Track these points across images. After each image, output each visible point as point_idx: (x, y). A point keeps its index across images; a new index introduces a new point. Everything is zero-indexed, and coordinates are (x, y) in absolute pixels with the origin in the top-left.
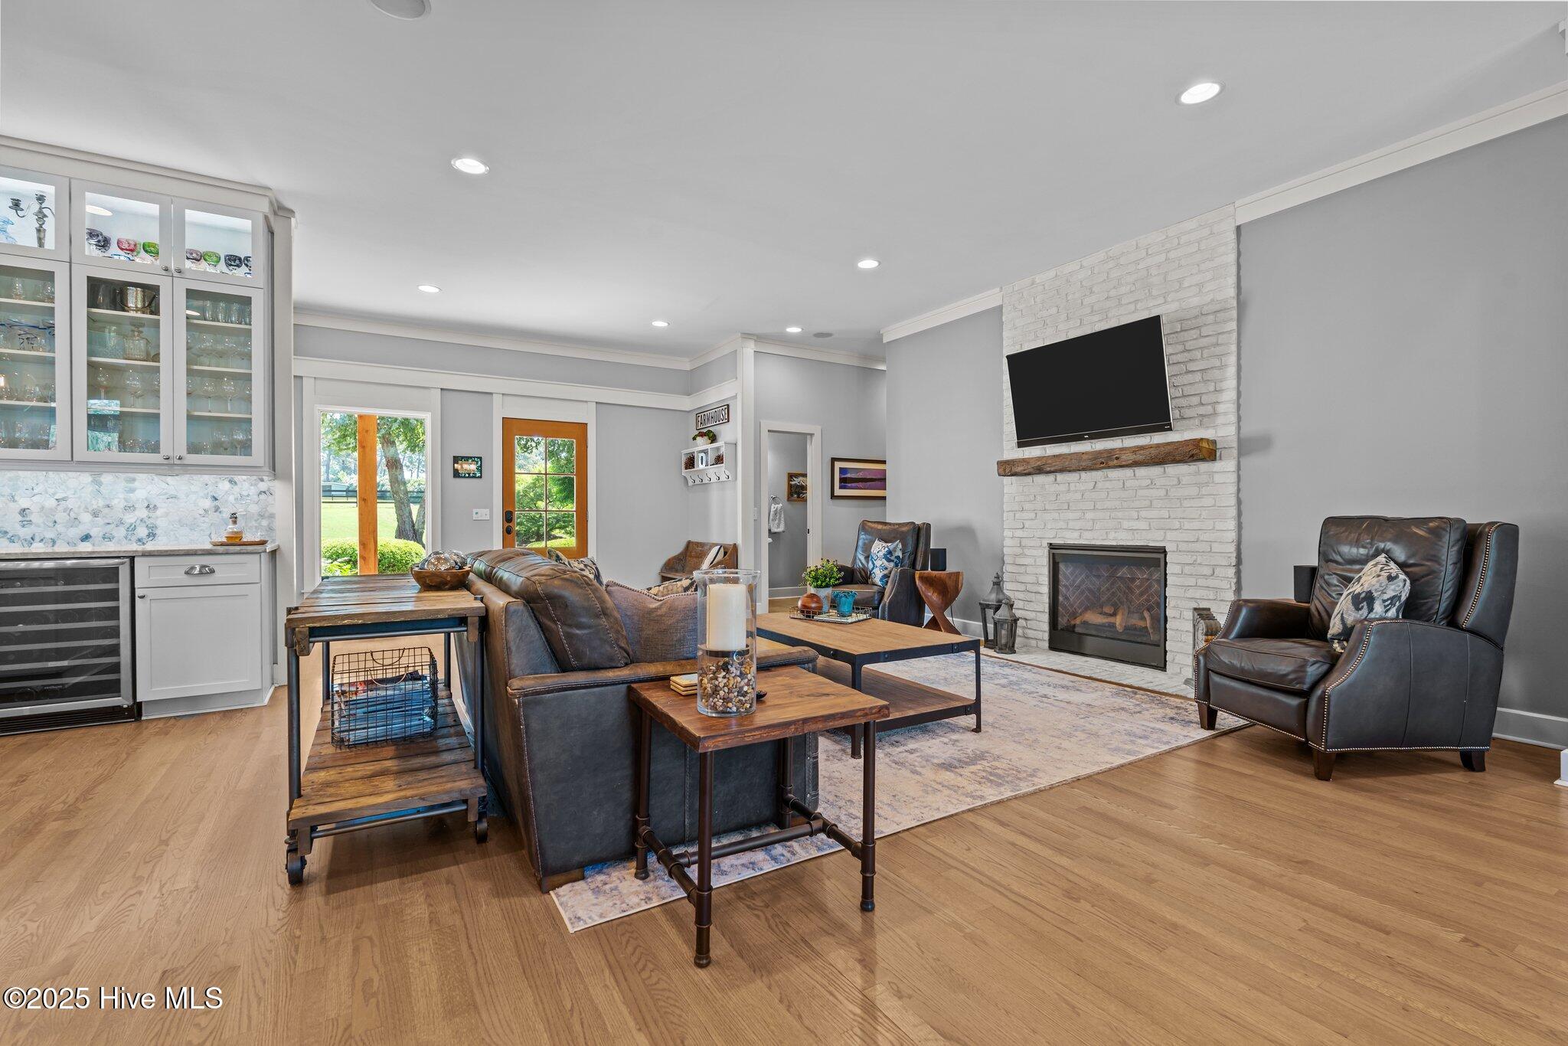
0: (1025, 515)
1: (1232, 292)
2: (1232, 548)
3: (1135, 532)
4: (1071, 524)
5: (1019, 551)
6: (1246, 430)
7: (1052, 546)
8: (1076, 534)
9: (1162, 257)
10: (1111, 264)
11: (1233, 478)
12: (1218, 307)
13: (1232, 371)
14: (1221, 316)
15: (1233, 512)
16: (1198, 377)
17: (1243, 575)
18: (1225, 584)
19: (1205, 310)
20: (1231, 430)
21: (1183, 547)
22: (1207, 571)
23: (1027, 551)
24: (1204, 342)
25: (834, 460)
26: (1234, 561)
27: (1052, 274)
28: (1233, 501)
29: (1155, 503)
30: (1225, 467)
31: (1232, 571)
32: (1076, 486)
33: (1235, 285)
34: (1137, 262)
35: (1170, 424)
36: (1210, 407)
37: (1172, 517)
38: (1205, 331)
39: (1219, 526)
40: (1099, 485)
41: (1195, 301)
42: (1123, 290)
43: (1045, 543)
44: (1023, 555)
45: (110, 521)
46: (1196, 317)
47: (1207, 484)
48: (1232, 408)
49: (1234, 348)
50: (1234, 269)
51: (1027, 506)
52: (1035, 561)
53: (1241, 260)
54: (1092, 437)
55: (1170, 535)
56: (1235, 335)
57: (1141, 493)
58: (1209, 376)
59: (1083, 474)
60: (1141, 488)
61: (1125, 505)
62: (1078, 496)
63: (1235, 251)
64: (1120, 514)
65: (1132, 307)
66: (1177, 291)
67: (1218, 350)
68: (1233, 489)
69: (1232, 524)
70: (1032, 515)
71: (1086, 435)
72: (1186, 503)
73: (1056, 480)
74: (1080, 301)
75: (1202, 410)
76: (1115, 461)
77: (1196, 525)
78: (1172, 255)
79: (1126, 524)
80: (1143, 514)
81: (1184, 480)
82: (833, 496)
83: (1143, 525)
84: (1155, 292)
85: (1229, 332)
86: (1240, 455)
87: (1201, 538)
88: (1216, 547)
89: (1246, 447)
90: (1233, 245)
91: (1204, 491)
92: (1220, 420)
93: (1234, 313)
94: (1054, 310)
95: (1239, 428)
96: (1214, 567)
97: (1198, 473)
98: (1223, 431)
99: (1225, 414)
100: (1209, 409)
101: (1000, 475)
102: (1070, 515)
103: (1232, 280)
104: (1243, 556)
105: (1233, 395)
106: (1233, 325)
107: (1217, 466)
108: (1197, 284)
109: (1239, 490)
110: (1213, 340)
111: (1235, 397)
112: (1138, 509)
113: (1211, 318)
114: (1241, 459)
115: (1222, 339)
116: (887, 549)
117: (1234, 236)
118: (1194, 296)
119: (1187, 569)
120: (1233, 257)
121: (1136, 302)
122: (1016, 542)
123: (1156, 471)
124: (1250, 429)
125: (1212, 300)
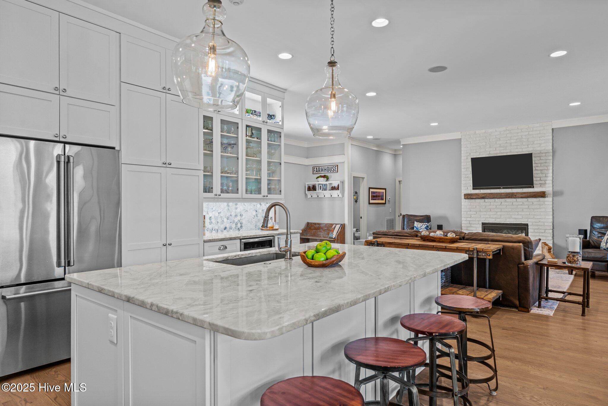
0: (471, 213)
1: (551, 148)
2: (551, 224)
3: (517, 219)
4: (491, 216)
5: (469, 225)
6: (555, 189)
7: (483, 224)
8: (494, 220)
9: (527, 133)
10: (508, 132)
11: (551, 203)
12: (546, 151)
13: (551, 171)
14: (547, 154)
15: (551, 213)
16: (539, 172)
17: (554, 232)
18: (549, 235)
19: (542, 152)
20: (551, 189)
21: (534, 224)
22: (543, 231)
23: (472, 225)
24: (541, 161)
25: (370, 188)
26: (552, 228)
27: (484, 131)
28: (551, 210)
29: (524, 210)
30: (548, 200)
31: (551, 231)
32: (493, 204)
33: (552, 146)
34: (518, 133)
35: (533, 186)
36: (543, 181)
37: (531, 214)
38: (542, 158)
39: (547, 217)
40: (503, 203)
41: (539, 149)
42: (512, 141)
43: (481, 223)
44: (471, 227)
45: (231, 221)
46: (539, 153)
47: (542, 205)
48: (551, 182)
49: (551, 164)
50: (551, 141)
51: (472, 210)
52: (476, 229)
53: (554, 138)
54: (504, 188)
55: (529, 220)
56: (551, 161)
57: (519, 207)
58: (543, 172)
59: (496, 200)
60: (519, 205)
61: (513, 210)
62: (494, 207)
63: (552, 136)
64: (511, 213)
65: (516, 147)
66: (532, 144)
67: (546, 165)
68: (551, 207)
69: (551, 217)
70: (475, 213)
71: (502, 187)
72: (535, 210)
73: (485, 201)
74: (495, 142)
75: (541, 182)
76: (515, 197)
77: (539, 217)
78: (531, 133)
79: (513, 216)
80: (520, 213)
81: (535, 203)
82: (369, 203)
83: (520, 217)
84: (524, 144)
85: (550, 159)
86: (553, 196)
87: (541, 221)
88: (546, 224)
89: (555, 194)
90: (551, 134)
91: (542, 207)
92: (547, 185)
93: (551, 154)
94: (484, 144)
95: (553, 188)
96: (545, 230)
97: (539, 201)
98: (548, 188)
99: (549, 184)
100: (543, 182)
101: (465, 199)
102: (491, 213)
103: (551, 144)
104: (554, 226)
105: (551, 178)
106: (551, 158)
107: (546, 199)
108: (539, 144)
109: (553, 207)
110: (545, 161)
111: (552, 179)
112: (518, 212)
113: (544, 155)
114: (554, 198)
115: (548, 161)
116: (426, 225)
117: (551, 131)
118: (538, 147)
119: (536, 231)
120: (551, 137)
121: (517, 146)
122: (468, 222)
123: (524, 200)
124: (557, 189)
125: (544, 149)
